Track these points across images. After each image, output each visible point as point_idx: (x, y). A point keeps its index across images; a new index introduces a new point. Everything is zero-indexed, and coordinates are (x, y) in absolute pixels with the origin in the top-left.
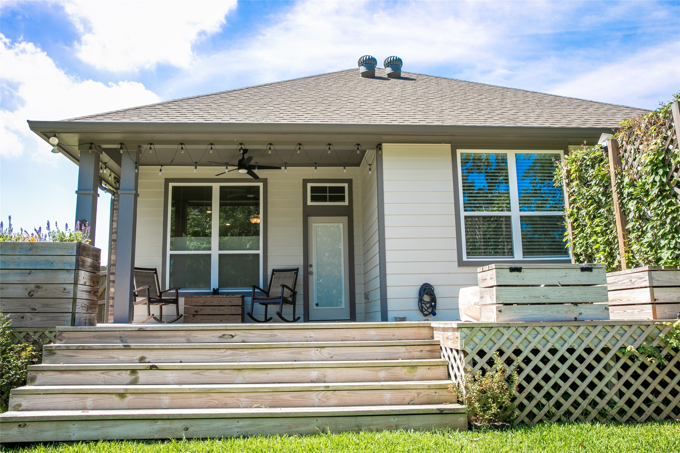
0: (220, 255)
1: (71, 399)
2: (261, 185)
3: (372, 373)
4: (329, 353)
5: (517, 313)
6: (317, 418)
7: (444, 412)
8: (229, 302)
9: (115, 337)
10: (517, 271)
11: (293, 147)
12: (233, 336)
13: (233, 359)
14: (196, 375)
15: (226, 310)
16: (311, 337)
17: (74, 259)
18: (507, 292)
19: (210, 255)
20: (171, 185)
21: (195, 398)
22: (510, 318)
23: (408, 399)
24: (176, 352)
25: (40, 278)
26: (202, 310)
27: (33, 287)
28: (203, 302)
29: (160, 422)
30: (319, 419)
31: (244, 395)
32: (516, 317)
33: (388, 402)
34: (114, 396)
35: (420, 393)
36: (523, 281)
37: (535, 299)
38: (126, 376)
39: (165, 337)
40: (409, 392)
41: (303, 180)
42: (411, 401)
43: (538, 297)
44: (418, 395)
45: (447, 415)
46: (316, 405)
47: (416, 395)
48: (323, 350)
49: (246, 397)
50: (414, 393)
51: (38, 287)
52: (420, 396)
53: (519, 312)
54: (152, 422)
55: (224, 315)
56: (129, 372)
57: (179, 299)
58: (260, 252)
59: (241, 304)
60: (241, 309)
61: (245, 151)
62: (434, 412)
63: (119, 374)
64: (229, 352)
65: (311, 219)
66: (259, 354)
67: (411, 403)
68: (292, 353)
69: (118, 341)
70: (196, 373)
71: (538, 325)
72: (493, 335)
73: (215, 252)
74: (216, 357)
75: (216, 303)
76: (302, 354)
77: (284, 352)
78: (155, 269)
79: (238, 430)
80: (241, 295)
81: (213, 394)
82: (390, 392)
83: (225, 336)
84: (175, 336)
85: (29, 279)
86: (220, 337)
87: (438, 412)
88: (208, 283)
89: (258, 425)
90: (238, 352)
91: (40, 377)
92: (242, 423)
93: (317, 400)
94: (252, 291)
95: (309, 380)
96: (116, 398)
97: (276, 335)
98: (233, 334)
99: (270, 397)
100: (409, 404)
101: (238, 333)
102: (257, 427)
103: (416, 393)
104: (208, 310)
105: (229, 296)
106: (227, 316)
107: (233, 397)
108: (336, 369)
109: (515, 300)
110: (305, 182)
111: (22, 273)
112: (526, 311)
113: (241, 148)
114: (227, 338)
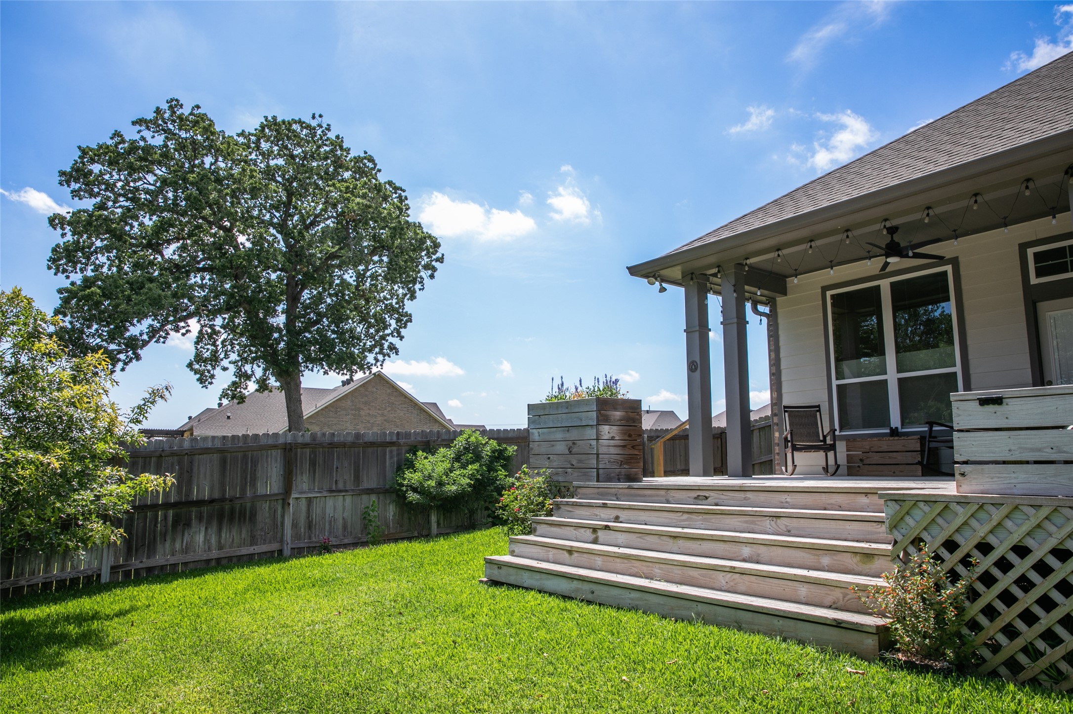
0: (900, 380)
1: (541, 551)
2: (949, 268)
3: (812, 557)
4: (787, 526)
5: (995, 479)
6: (697, 603)
7: (842, 625)
8: (903, 446)
9: (612, 495)
10: (994, 404)
11: (963, 203)
12: (707, 498)
13: (689, 525)
14: (639, 540)
15: (899, 458)
16: (787, 502)
17: (594, 414)
18: (975, 441)
19: (886, 381)
20: (829, 294)
21: (620, 563)
22: (981, 488)
23: (828, 600)
24: (642, 513)
25: (574, 435)
26: (868, 458)
27: (571, 443)
28: (868, 447)
29: (575, 582)
30: (700, 605)
31: (657, 565)
32: (995, 487)
33: (804, 600)
34: (565, 552)
35: (847, 594)
36: (1007, 420)
37: (1032, 454)
38: (589, 534)
39: (650, 496)
40: (831, 590)
41: (1020, 245)
42: (834, 603)
43: (1040, 450)
44: (844, 597)
45: (848, 631)
46: (723, 588)
47: (841, 596)
48: (779, 521)
49: (660, 569)
50: (837, 594)
51: (574, 444)
52: (846, 599)
53: (999, 478)
54: (570, 581)
55: (898, 464)
56: (591, 530)
57: (837, 443)
58: (958, 369)
59: (919, 449)
60: (919, 456)
61: (892, 230)
62: (828, 622)
63: (585, 532)
64: (686, 516)
65: (1042, 306)
66: (713, 521)
67: (833, 606)
68: (746, 522)
69: (615, 499)
70: (640, 537)
71: (1026, 502)
72: (939, 514)
73: (892, 376)
74: (674, 521)
75: (885, 448)
76: (756, 524)
77: (739, 520)
78: (819, 406)
79: (630, 602)
80: (919, 436)
81: (633, 561)
82: (806, 586)
83: (700, 497)
84: (657, 496)
85: (568, 436)
86: (695, 498)
87: (834, 624)
88: (885, 420)
89: (646, 600)
90: (694, 517)
91: (541, 529)
92: (634, 595)
93: (724, 582)
94: (926, 429)
95: (741, 558)
96: (566, 555)
97: (749, 499)
98: (707, 495)
99: (680, 572)
100: (830, 607)
101: (712, 494)
102: (645, 602)
103: (841, 593)
104: (876, 458)
105: (903, 438)
106: (901, 467)
107: (648, 567)
108: (770, 548)
109: (992, 455)
110: (1023, 248)
111: (563, 431)
112: (1013, 475)
113: (885, 226)
114: (702, 500)
